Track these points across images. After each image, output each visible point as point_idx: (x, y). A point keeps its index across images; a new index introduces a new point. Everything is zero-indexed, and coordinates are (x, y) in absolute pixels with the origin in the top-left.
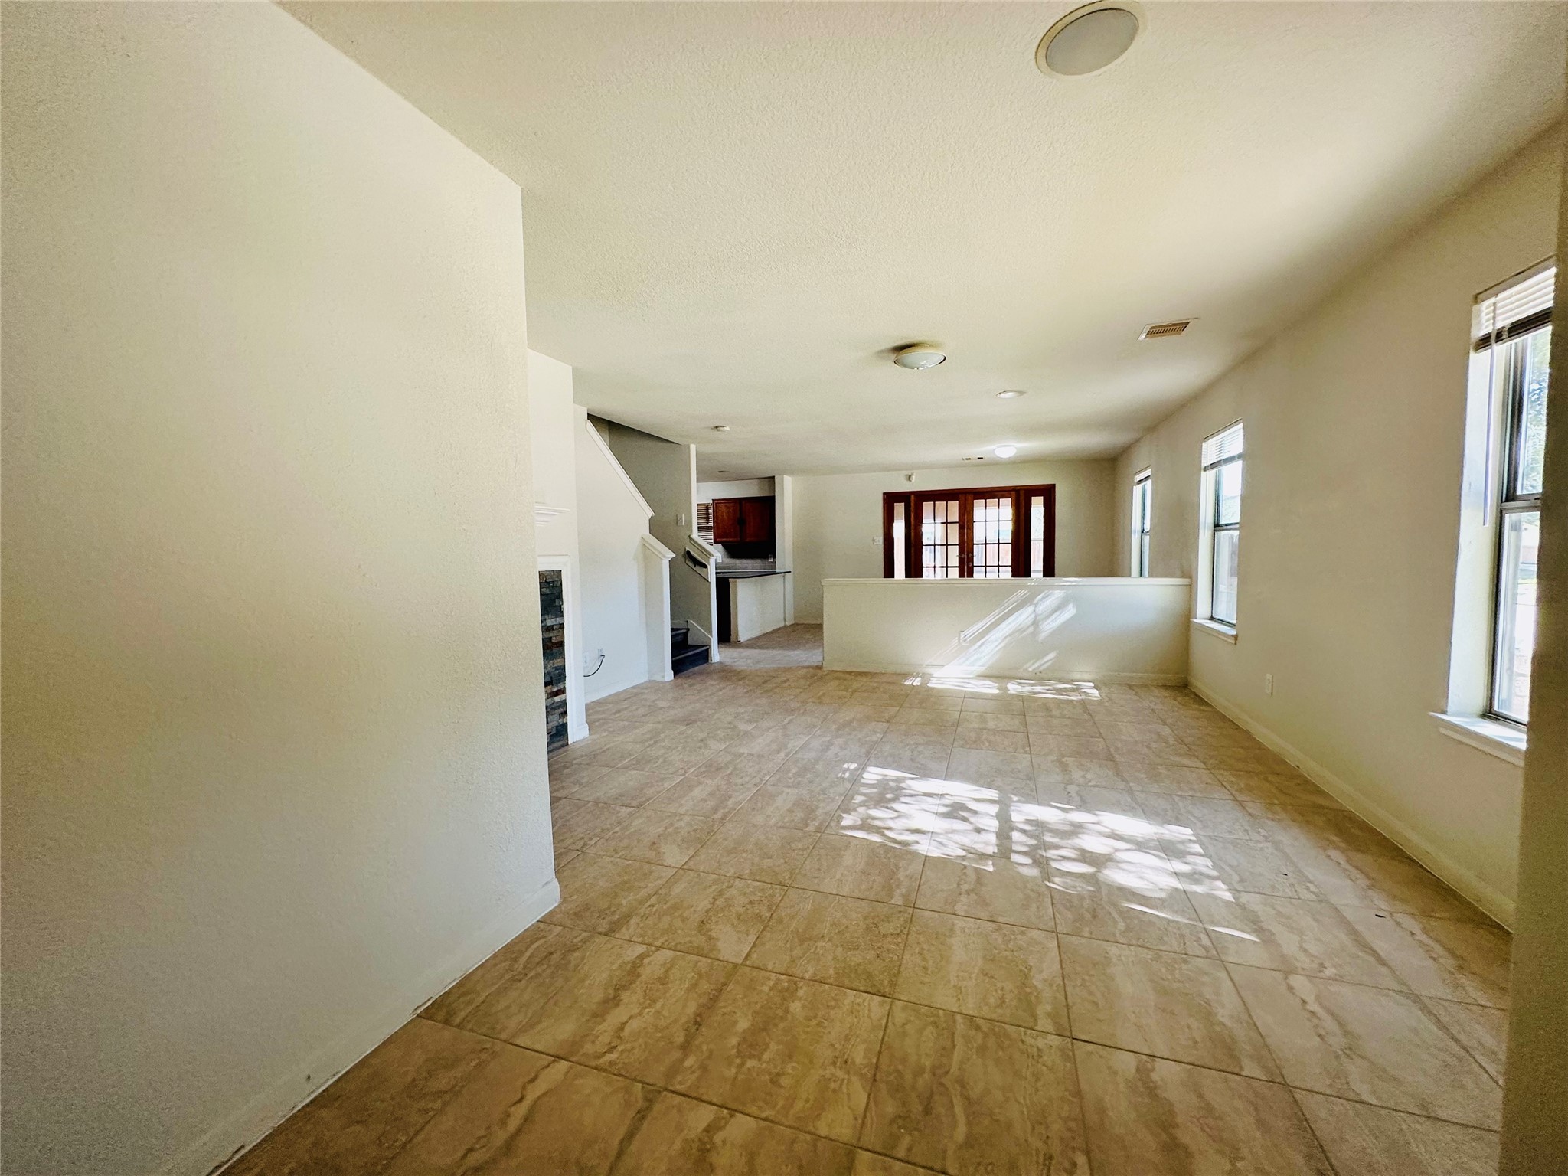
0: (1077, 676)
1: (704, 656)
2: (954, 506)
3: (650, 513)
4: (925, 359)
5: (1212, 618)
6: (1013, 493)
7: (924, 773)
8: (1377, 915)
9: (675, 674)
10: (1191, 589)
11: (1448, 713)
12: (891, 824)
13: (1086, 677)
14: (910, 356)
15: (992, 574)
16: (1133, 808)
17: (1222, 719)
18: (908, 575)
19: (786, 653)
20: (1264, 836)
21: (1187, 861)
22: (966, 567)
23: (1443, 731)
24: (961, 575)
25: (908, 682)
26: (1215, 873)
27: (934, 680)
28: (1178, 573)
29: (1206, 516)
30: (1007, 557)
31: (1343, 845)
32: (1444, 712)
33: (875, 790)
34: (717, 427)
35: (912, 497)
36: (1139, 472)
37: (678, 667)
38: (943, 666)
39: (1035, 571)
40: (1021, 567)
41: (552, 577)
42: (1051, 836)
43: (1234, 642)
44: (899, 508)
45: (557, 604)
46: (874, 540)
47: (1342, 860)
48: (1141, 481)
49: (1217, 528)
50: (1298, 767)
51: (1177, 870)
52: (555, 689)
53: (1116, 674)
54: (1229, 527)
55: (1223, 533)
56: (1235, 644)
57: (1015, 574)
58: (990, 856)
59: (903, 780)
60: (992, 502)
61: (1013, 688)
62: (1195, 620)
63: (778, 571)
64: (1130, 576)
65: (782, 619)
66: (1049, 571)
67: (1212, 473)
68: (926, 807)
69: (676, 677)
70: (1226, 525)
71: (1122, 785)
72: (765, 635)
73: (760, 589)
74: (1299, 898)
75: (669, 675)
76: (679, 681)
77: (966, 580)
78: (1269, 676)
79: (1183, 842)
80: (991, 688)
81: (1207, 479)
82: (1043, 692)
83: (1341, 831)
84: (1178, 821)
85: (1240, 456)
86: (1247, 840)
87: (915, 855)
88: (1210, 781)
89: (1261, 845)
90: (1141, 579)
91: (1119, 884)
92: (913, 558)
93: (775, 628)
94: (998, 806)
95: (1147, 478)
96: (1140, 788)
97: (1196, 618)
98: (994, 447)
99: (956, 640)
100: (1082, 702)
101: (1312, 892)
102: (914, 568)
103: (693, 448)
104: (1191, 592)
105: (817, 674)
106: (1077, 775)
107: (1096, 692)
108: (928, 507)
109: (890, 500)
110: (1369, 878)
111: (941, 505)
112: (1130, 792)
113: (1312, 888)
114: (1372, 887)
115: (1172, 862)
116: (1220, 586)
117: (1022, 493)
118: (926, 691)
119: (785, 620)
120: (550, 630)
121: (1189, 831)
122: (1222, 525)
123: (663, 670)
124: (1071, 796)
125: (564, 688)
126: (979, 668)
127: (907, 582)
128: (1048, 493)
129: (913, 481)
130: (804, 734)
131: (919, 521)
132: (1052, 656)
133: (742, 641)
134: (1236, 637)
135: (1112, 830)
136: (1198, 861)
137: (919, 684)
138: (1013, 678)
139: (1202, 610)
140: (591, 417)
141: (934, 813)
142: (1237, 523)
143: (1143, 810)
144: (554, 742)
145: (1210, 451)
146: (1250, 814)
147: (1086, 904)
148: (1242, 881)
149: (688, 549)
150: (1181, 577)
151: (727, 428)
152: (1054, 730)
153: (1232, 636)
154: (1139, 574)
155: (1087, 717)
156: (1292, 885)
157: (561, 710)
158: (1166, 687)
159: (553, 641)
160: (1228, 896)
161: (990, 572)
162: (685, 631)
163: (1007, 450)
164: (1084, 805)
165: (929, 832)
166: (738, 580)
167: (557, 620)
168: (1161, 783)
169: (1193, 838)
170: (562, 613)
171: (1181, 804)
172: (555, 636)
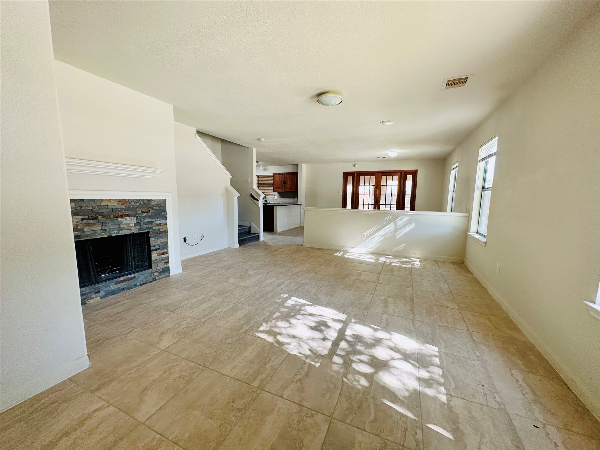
0: (413, 255)
1: (257, 238)
2: (373, 178)
3: (230, 177)
4: (332, 99)
5: (477, 233)
6: (399, 173)
7: (316, 302)
8: (535, 426)
9: (240, 245)
10: (469, 218)
11: (596, 303)
12: (283, 331)
13: (418, 256)
14: (324, 98)
15: (388, 208)
16: (411, 331)
17: (476, 282)
18: (352, 207)
19: (293, 238)
20: (477, 356)
21: (430, 370)
22: (377, 205)
23: (592, 313)
24: (375, 208)
25: (336, 254)
26: (442, 380)
27: (348, 254)
28: (465, 211)
29: (479, 184)
30: (394, 201)
31: (523, 367)
32: (594, 303)
33: (287, 310)
34: (259, 139)
35: (355, 174)
36: (453, 165)
37: (241, 242)
38: (354, 247)
39: (406, 208)
40: (400, 206)
41: (159, 202)
42: (361, 346)
43: (484, 245)
44: (350, 179)
45: (163, 214)
46: (338, 192)
47: (520, 378)
48: (454, 168)
49: (483, 190)
50: (507, 312)
51: (421, 376)
52: (162, 252)
53: (431, 256)
54: (488, 189)
55: (486, 192)
56: (485, 246)
57: (398, 209)
58: (322, 356)
59: (304, 305)
60: (390, 177)
61: (382, 259)
62: (469, 233)
63: (298, 203)
64: (446, 211)
65: (299, 223)
66: (412, 208)
67: (483, 163)
68: (306, 322)
69: (240, 246)
70: (488, 188)
71: (411, 316)
72: (290, 230)
73: (288, 210)
74: (487, 406)
75: (237, 245)
76: (240, 248)
77: (377, 211)
78: (498, 264)
79: (430, 356)
80: (371, 259)
81: (481, 166)
82: (395, 263)
83: (523, 356)
84: (432, 342)
85: (495, 153)
86: (467, 358)
87: (284, 352)
88: (458, 317)
89: (473, 363)
90: (451, 213)
91: (384, 383)
92: (354, 199)
93: (295, 227)
94: (342, 324)
95: (456, 167)
96: (420, 319)
97: (470, 232)
98: (388, 152)
99: (360, 236)
100: (410, 269)
101: (496, 401)
102: (355, 204)
103: (254, 150)
104: (469, 220)
105: (300, 248)
106: (391, 309)
107: (419, 263)
108: (362, 178)
109: (346, 175)
110: (535, 394)
111: (367, 178)
112: (413, 321)
113: (498, 399)
114: (535, 401)
115: (420, 369)
116: (483, 217)
117: (403, 174)
118: (342, 259)
119: (300, 224)
120: (158, 226)
121: (436, 349)
122: (485, 188)
123: (234, 243)
124: (382, 321)
125: (168, 252)
126: (369, 250)
127: (351, 210)
128: (414, 174)
129: (356, 167)
130: (274, 277)
131: (358, 184)
132: (404, 245)
133: (278, 232)
134: (485, 243)
135: (395, 344)
136: (435, 371)
137: (340, 255)
138: (383, 255)
139: (473, 228)
140: (198, 132)
141: (308, 326)
142: (491, 188)
143: (416, 333)
144: (161, 275)
145: (483, 152)
146: (474, 340)
147: (360, 396)
148: (457, 388)
149: (251, 193)
150: (465, 213)
151: (263, 140)
152: (390, 282)
153: (484, 242)
154: (450, 211)
155: (410, 276)
156: (485, 394)
157: (166, 261)
158: (453, 263)
159: (160, 230)
160: (444, 398)
161: (387, 207)
162: (249, 227)
163: (393, 153)
164: (387, 328)
165: (299, 338)
166: (277, 207)
167: (164, 221)
168: (432, 317)
169: (437, 354)
170: (166, 219)
171: (438, 331)
172: (162, 229)
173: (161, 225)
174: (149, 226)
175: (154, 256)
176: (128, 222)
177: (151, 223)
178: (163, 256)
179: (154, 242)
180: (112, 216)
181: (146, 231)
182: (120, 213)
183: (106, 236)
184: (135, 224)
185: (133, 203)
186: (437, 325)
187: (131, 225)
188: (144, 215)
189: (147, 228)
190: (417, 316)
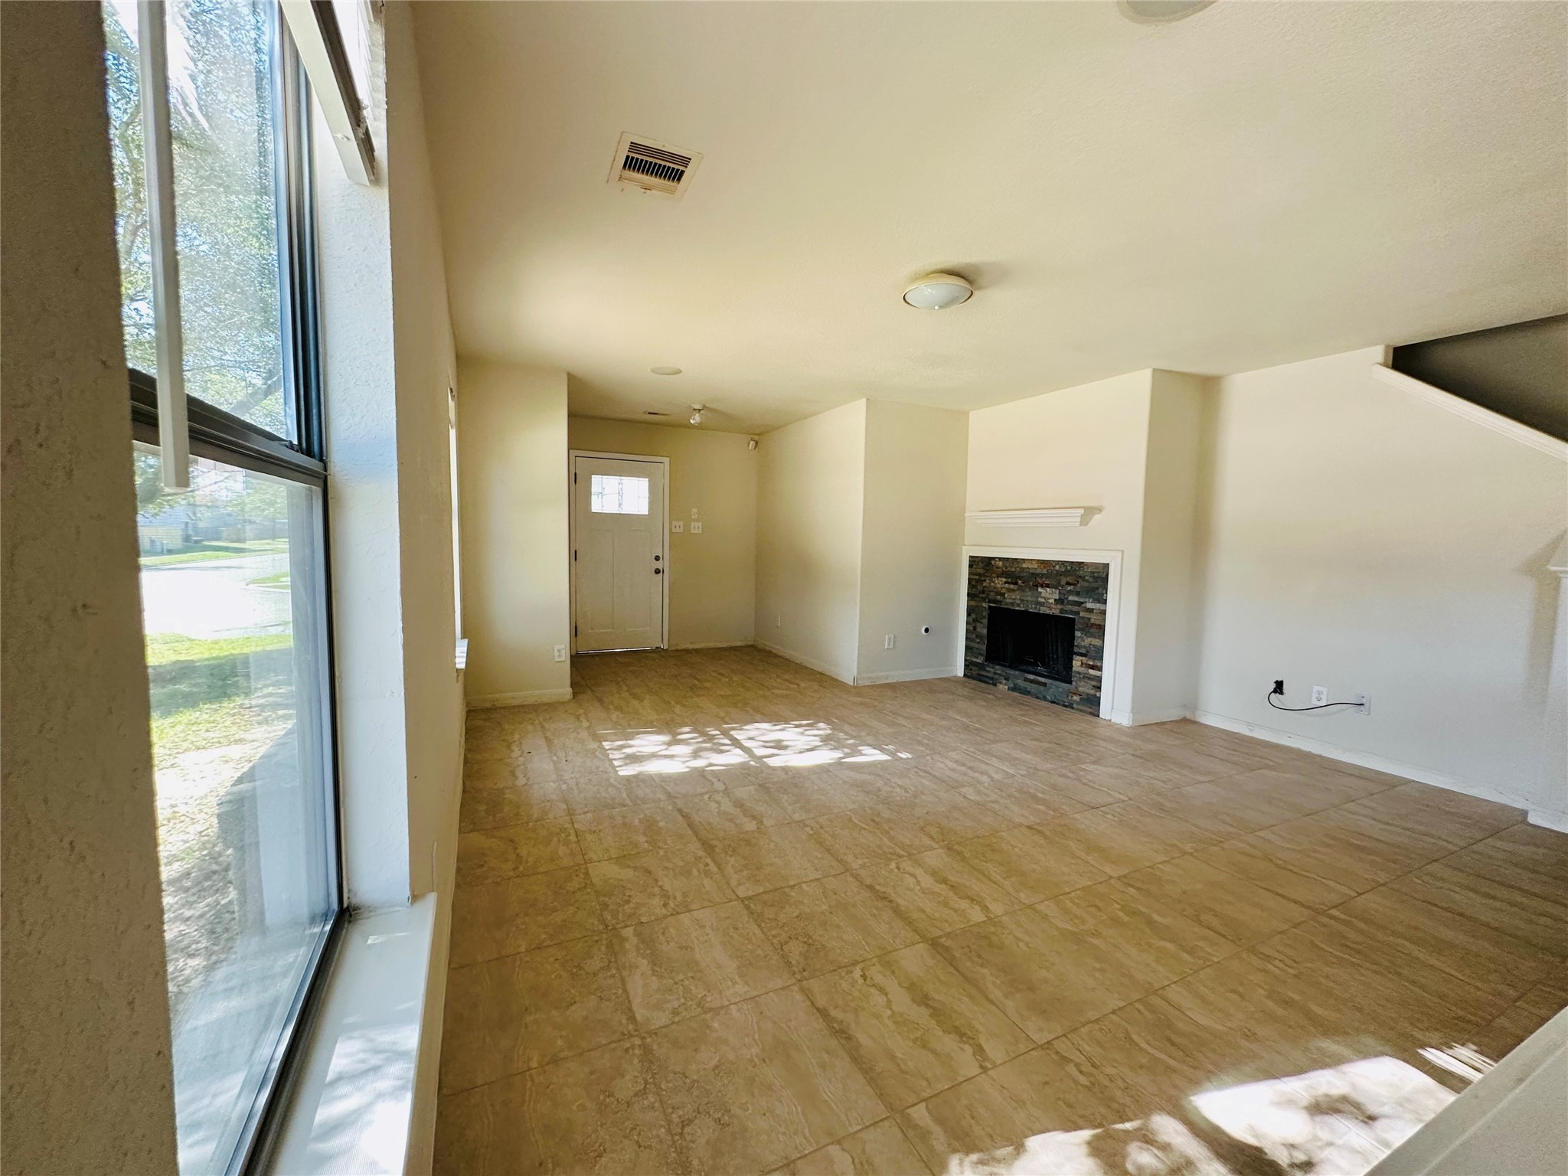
21: (623, 755)
26: (610, 753)
41: (1098, 568)
42: (707, 747)
45: (1099, 591)
51: (631, 749)
52: (1092, 663)
71: (680, 803)
79: (626, 765)
91: (660, 736)
96: (661, 804)
115: (634, 752)
120: (1092, 612)
125: (1101, 668)
135: (673, 761)
136: (618, 757)
144: (1084, 705)
147: (672, 723)
148: (594, 753)
157: (1096, 684)
159: (1093, 622)
164: (700, 771)
167: (1098, 606)
168: (642, 816)
169: (617, 769)
170: (1105, 601)
171: (624, 795)
172: (1094, 619)
173: (1095, 611)
174: (1075, 608)
175: (1077, 663)
176: (1047, 595)
177: (1080, 604)
178: (1092, 672)
179: (1082, 640)
180: (1031, 583)
181: (1070, 616)
182: (1040, 581)
183: (1023, 609)
184: (1055, 600)
185: (1057, 567)
186: (628, 806)
187: (1050, 601)
188: (1069, 588)
189: (1072, 612)
190: (670, 808)
